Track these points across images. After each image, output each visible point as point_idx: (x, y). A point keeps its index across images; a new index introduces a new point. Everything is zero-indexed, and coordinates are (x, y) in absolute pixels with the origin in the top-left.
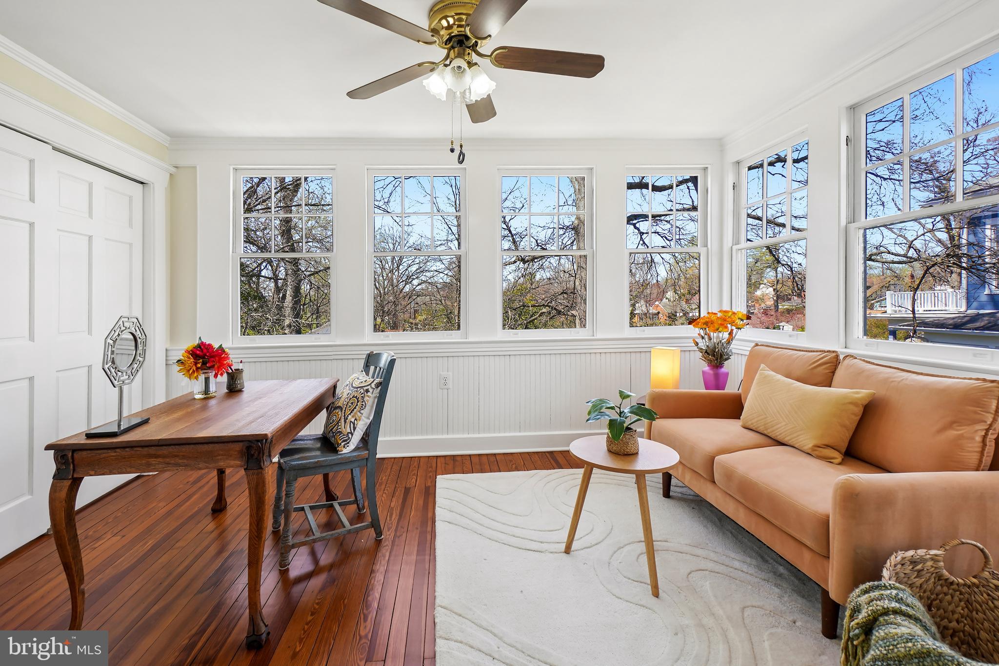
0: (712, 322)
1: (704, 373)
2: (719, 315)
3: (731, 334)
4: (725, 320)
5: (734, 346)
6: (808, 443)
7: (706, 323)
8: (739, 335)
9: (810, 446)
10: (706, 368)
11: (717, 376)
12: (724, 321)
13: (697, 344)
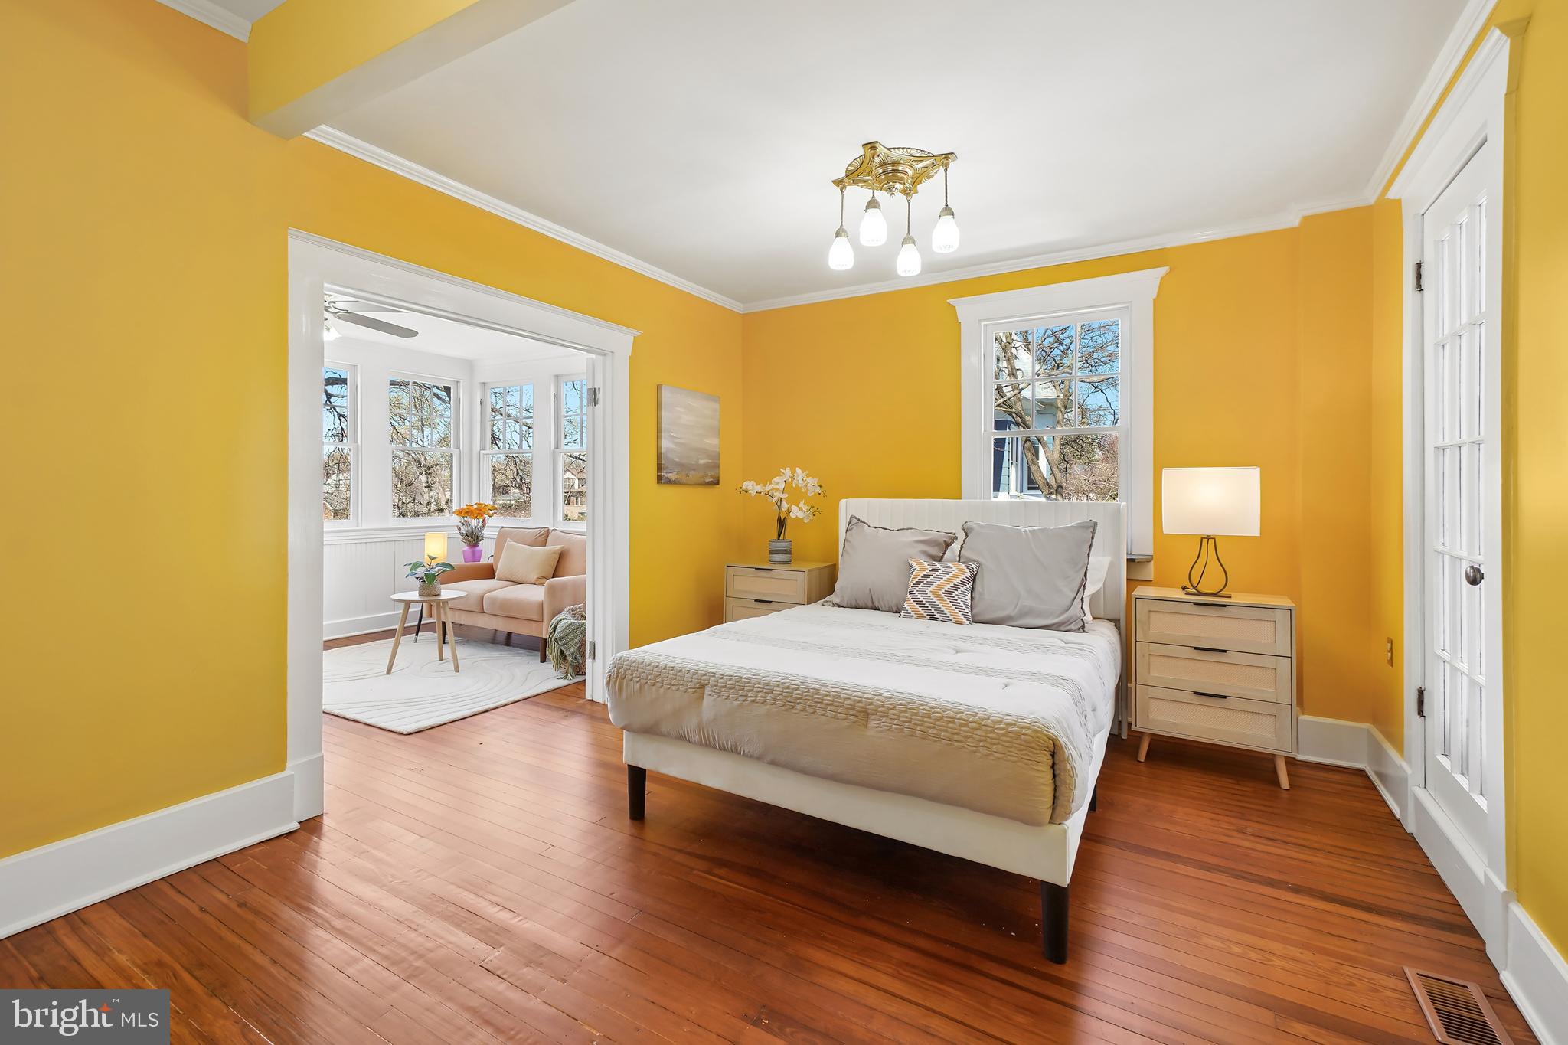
0: (472, 512)
1: (464, 552)
2: (475, 506)
3: (484, 521)
4: (481, 510)
5: (486, 532)
6: (533, 577)
7: (467, 513)
8: (490, 522)
9: (535, 578)
10: (466, 548)
11: (474, 553)
12: (478, 512)
13: (460, 529)
